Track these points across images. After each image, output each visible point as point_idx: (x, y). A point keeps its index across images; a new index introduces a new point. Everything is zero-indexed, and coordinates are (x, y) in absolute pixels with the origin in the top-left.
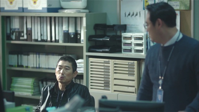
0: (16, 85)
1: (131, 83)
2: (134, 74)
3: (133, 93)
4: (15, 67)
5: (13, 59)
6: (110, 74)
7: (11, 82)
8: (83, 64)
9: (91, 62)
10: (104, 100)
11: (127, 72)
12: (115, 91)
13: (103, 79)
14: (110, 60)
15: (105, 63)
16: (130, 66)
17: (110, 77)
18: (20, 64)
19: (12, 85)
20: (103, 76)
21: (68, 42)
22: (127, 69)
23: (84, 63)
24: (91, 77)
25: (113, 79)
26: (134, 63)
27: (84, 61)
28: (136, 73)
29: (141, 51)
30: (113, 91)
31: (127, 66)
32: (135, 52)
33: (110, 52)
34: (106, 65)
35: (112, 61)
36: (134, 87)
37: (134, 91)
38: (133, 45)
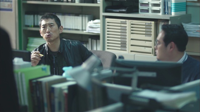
0: (32, 45)
1: (148, 44)
2: (151, 35)
3: (150, 53)
4: (31, 27)
5: (29, 20)
6: (127, 34)
7: (27, 42)
8: (99, 25)
9: (108, 22)
10: (121, 60)
11: (144, 33)
12: (131, 51)
13: (119, 40)
14: (127, 20)
15: (122, 23)
16: (147, 27)
17: (127, 37)
18: (36, 24)
19: (29, 45)
20: (119, 37)
21: (85, 2)
22: (144, 30)
23: (101, 24)
24: (108, 37)
25: (130, 39)
26: (151, 23)
27: (101, 21)
28: (153, 33)
29: (158, 11)
30: (130, 51)
31: (144, 27)
32: (152, 13)
33: (127, 12)
34: (122, 25)
35: (128, 21)
36: (151, 47)
37: (151, 52)
38: (150, 5)
